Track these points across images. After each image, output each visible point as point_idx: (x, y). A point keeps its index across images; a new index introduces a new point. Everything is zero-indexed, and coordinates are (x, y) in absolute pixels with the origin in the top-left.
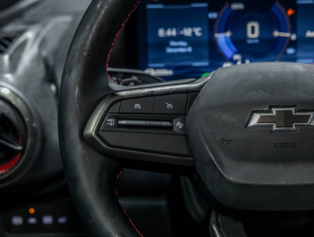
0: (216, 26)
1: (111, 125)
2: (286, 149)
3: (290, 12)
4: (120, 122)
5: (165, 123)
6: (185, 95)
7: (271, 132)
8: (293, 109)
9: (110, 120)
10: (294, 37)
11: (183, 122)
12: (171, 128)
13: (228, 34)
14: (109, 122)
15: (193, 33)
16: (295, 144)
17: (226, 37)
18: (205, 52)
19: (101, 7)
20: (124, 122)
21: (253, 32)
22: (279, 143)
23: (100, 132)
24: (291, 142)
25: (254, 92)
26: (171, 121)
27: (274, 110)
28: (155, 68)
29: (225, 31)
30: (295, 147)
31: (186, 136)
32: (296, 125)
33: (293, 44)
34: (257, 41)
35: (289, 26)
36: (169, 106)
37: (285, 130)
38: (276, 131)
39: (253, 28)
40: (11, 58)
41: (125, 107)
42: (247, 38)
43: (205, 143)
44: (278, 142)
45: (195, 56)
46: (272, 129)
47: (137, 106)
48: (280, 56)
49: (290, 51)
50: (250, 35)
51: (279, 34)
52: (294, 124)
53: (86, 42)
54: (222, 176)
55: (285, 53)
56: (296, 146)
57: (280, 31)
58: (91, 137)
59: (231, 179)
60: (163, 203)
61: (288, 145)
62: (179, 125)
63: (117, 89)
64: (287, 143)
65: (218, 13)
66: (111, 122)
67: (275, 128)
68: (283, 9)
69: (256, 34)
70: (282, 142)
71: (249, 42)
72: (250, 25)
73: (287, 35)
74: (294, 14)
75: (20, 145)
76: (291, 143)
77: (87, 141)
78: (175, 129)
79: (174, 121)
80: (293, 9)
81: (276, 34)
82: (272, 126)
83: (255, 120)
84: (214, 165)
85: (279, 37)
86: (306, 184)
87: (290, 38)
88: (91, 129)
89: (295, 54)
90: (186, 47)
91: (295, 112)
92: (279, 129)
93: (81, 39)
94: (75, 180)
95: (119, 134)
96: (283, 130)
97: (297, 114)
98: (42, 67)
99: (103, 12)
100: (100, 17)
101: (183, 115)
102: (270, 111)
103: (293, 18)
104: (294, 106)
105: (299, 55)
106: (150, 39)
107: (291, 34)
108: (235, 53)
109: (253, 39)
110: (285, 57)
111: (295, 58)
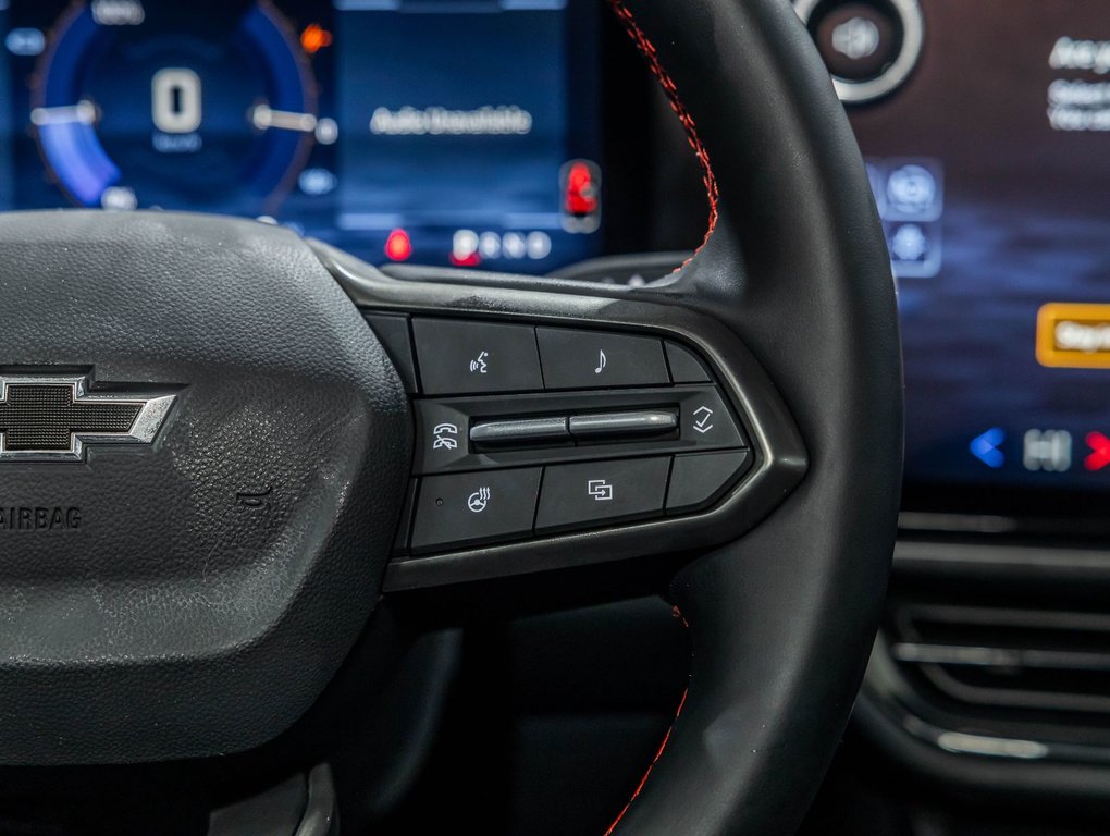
0: (39, 82)
2: (42, 530)
3: (313, 39)
10: (327, 131)
13: (85, 113)
16: (74, 512)
17: (77, 126)
21: (177, 107)
22: (13, 509)
24: (59, 504)
27: (3, 383)
29: (73, 100)
30: (74, 523)
32: (82, 442)
33: (323, 156)
34: (191, 144)
35: (310, 89)
37: (41, 458)
39: (176, 94)
42: (153, 130)
44: (11, 505)
48: (278, 198)
49: (316, 182)
50: (164, 117)
51: (273, 117)
52: (73, 435)
55: (297, 189)
56: (79, 518)
57: (275, 105)
61: (49, 516)
64: (47, 507)
65: (46, 34)
68: (285, 28)
69: (190, 118)
70: (26, 506)
71: (164, 144)
72: (164, 82)
73: (302, 122)
74: (330, 47)
76: (58, 509)
80: (323, 29)
81: (264, 117)
85: (273, 132)
86: (109, 665)
87: (313, 134)
89: (332, 193)
92: (17, 455)
96: (30, 459)
97: (91, 399)
103: (324, 62)
104: (85, 370)
105: (350, 196)
107: (318, 120)
108: (113, 184)
109: (179, 134)
110: (299, 204)
111: (335, 212)
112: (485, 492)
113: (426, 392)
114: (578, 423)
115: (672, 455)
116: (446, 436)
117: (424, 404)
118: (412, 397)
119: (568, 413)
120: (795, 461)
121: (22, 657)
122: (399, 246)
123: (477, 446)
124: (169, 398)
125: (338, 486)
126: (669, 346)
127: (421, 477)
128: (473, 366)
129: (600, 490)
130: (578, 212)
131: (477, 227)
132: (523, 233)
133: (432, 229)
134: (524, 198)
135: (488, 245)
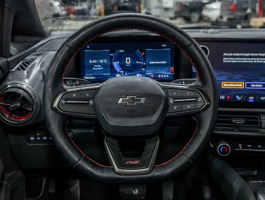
0: (113, 59)
1: (64, 103)
2: (132, 112)
3: (143, 54)
4: (67, 102)
5: (85, 102)
6: (94, 90)
7: (127, 105)
8: (135, 97)
9: (63, 101)
10: (144, 64)
11: (93, 101)
12: (88, 104)
14: (63, 102)
15: (104, 62)
16: (135, 110)
17: (117, 64)
18: (109, 70)
19: (60, 56)
20: (69, 102)
21: (128, 62)
22: (129, 110)
23: (59, 106)
25: (120, 90)
26: (88, 101)
27: (128, 97)
28: (88, 76)
29: (117, 61)
31: (94, 107)
32: (136, 103)
35: (143, 59)
36: (87, 95)
37: (132, 105)
38: (128, 105)
39: (128, 60)
40: (27, 72)
41: (69, 96)
42: (126, 64)
43: (101, 110)
45: (105, 71)
46: (127, 104)
47: (74, 95)
49: (143, 69)
53: (54, 70)
54: (107, 122)
55: (141, 70)
57: (138, 62)
58: (55, 108)
59: (111, 124)
60: (92, 131)
62: (91, 102)
63: (66, 88)
64: (133, 110)
65: (114, 54)
66: (64, 102)
67: (128, 104)
68: (140, 52)
70: (131, 110)
74: (145, 54)
75: (31, 109)
77: (54, 109)
78: (90, 104)
79: (89, 101)
82: (127, 103)
83: (120, 101)
84: (104, 118)
85: (138, 64)
88: (55, 105)
90: (101, 67)
91: (136, 97)
92: (130, 104)
93: (52, 69)
94: (49, 125)
95: (67, 106)
97: (137, 98)
98: (41, 75)
99: (60, 58)
100: (59, 60)
101: (93, 98)
102: (126, 97)
103: (144, 56)
104: (136, 95)
105: (147, 71)
106: (86, 64)
107: (144, 62)
108: (121, 70)
109: (128, 64)
110: (141, 72)
111: (145, 72)
112: (176, 107)
113: (169, 96)
114: (186, 100)
115: (196, 103)
116: (171, 101)
117: (169, 98)
118: (168, 97)
119: (185, 99)
120: (209, 103)
121: (131, 125)
122: (152, 76)
123: (175, 102)
124: (144, 98)
125: (162, 107)
126: (195, 92)
127: (169, 105)
128: (174, 94)
129: (188, 107)
130: (172, 72)
131: (161, 74)
132: (166, 75)
133: (156, 74)
134: (166, 71)
135: (162, 76)
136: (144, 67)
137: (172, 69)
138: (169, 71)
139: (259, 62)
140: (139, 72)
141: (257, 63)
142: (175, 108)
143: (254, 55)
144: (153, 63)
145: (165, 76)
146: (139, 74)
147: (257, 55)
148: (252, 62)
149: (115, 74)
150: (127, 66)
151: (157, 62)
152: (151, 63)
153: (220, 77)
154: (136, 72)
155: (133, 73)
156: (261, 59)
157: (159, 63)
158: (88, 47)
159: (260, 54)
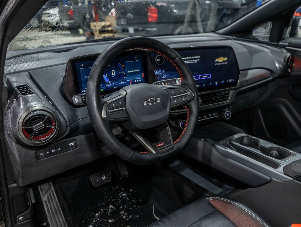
3: (123, 66)
4: (111, 111)
13: (106, 75)
21: (113, 73)
23: (107, 115)
27: (149, 99)
28: (85, 90)
32: (155, 103)
35: (123, 70)
49: (124, 78)
58: (105, 118)
67: (151, 104)
68: (121, 65)
81: (120, 73)
83: (145, 103)
91: (154, 99)
105: (127, 79)
106: (82, 80)
107: (124, 73)
108: (109, 81)
109: (114, 75)
110: (123, 80)
111: (126, 80)
122: (131, 82)
128: (172, 92)
129: (183, 99)
130: (143, 77)
131: (136, 80)
132: (140, 79)
133: (133, 80)
134: (139, 76)
135: (137, 81)
136: (125, 76)
137: (143, 74)
138: (141, 76)
139: (192, 62)
140: (122, 81)
141: (191, 63)
142: (175, 101)
143: (189, 58)
144: (131, 71)
145: (139, 81)
146: (122, 82)
147: (190, 58)
148: (188, 63)
149: (105, 85)
150: (113, 77)
151: (133, 71)
152: (129, 72)
153: (171, 76)
154: (120, 80)
155: (118, 82)
156: (193, 60)
157: (134, 71)
158: (82, 65)
159: (192, 57)
